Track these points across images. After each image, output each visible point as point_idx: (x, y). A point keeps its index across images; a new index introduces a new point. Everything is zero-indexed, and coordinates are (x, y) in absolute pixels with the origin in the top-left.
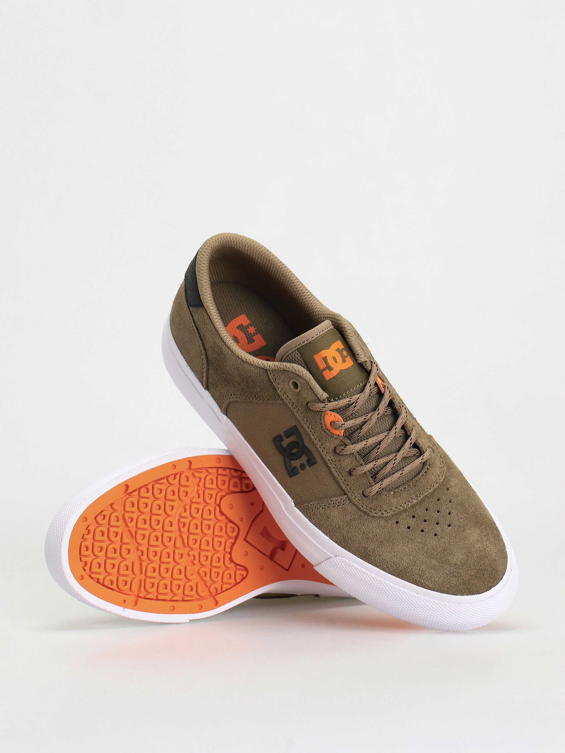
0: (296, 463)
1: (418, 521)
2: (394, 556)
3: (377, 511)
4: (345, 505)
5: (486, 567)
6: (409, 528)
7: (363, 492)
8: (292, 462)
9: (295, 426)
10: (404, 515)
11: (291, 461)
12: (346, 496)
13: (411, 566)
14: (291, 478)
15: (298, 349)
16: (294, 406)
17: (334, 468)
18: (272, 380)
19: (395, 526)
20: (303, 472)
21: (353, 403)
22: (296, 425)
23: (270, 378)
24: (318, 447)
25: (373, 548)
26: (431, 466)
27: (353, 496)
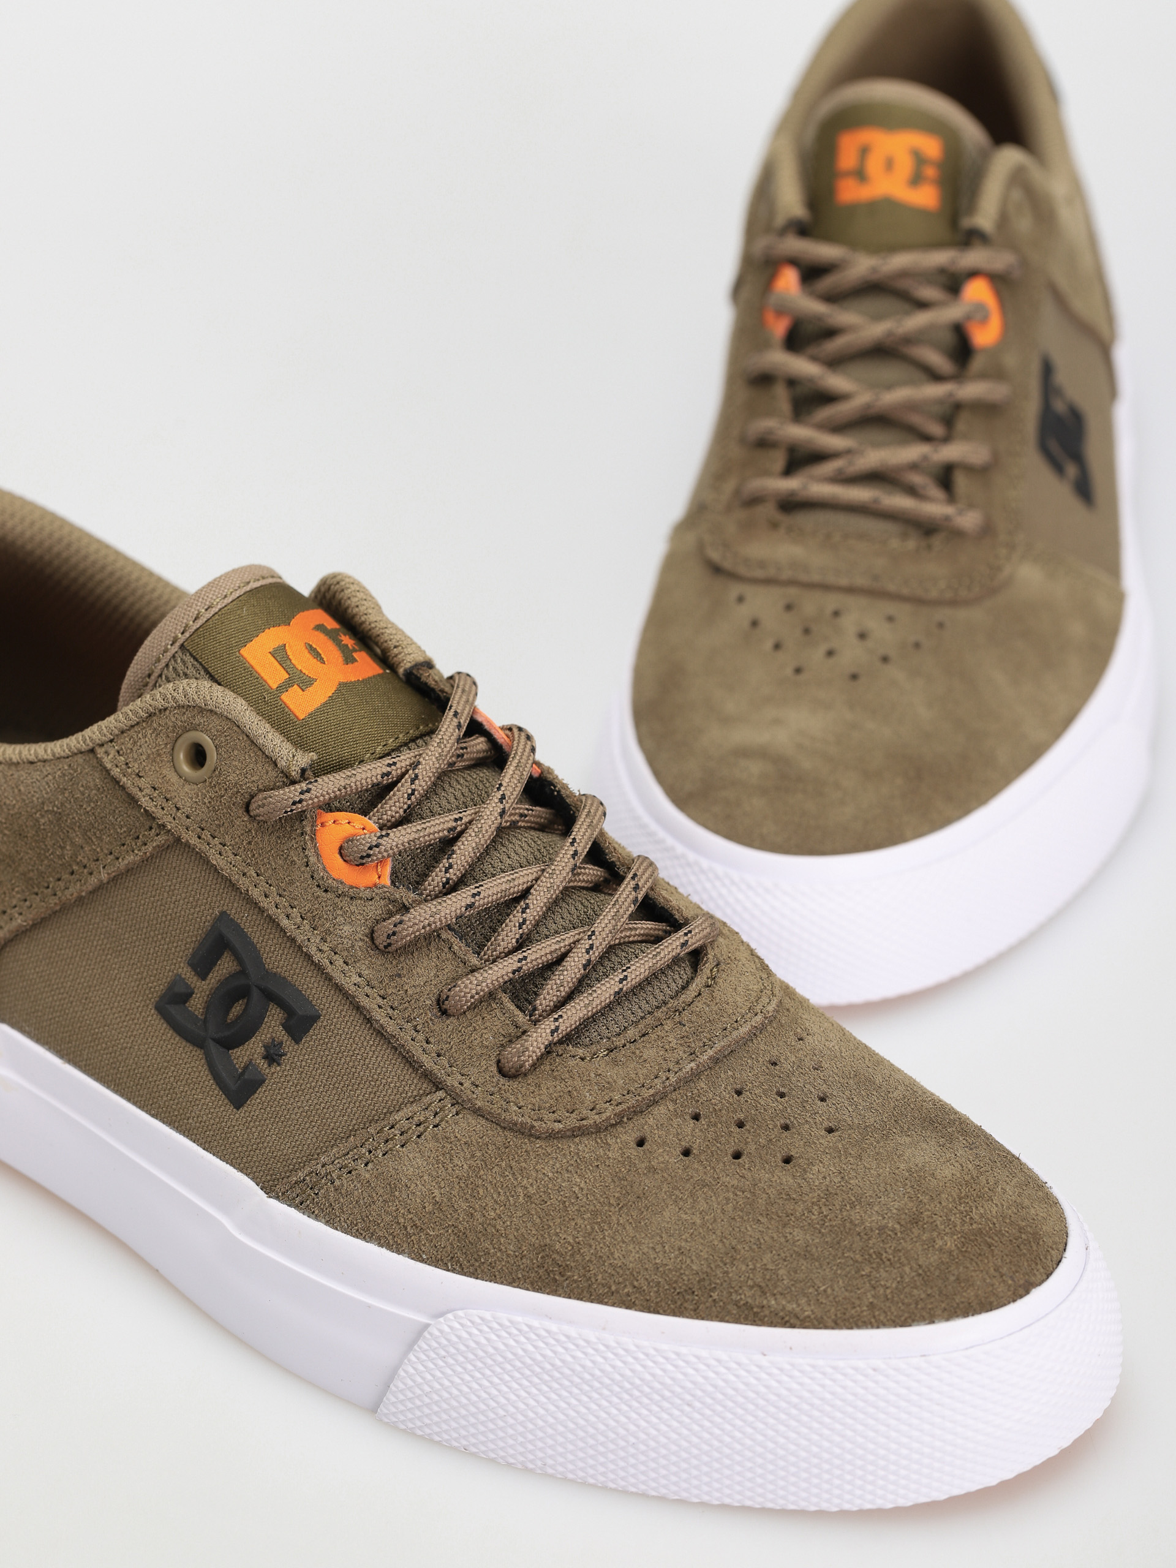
0: (250, 1052)
1: (715, 1125)
2: (654, 1249)
3: (562, 1113)
4: (443, 1124)
5: (994, 1224)
6: (687, 1153)
7: (499, 1062)
8: (236, 1053)
9: (223, 914)
10: (661, 1111)
11: (230, 1051)
12: (441, 1094)
13: (721, 1265)
14: (238, 1109)
15: (182, 646)
16: (206, 835)
17: (380, 1007)
18: (116, 772)
19: (634, 1152)
20: (278, 1068)
21: (407, 771)
22: (225, 908)
23: (109, 766)
24: (313, 950)
25: (572, 1241)
26: (723, 966)
27: (467, 1084)
